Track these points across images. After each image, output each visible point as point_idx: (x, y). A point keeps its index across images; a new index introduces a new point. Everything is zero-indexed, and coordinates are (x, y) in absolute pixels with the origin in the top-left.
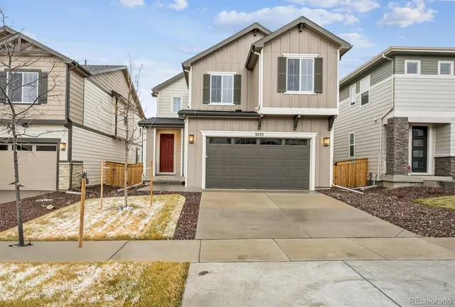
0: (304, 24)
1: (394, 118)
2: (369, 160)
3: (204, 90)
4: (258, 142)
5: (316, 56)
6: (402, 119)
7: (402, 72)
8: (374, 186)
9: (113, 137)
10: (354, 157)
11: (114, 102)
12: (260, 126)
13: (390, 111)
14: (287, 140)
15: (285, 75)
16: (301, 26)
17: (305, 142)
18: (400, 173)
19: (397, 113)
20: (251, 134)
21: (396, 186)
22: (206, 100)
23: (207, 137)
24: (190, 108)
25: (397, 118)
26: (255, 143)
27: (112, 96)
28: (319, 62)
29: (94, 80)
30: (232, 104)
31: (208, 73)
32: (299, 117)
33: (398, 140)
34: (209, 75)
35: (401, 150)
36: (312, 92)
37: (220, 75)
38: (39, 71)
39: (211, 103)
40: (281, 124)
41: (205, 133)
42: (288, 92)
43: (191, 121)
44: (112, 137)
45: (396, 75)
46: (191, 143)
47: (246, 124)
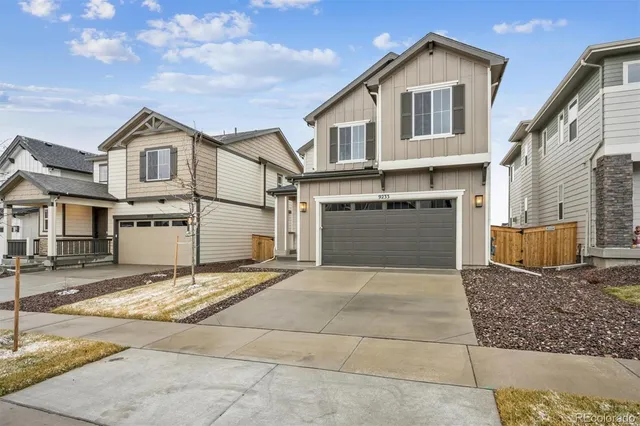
0: (433, 43)
1: (604, 156)
2: (579, 225)
3: (331, 146)
4: (384, 206)
5: (454, 82)
6: (619, 157)
7: (620, 82)
8: (582, 263)
9: (263, 208)
10: (563, 221)
11: (262, 170)
12: (383, 186)
13: (599, 147)
14: (423, 202)
15: (411, 116)
16: (431, 46)
17: (448, 203)
18: (616, 245)
19: (608, 150)
20: (374, 197)
21: (608, 265)
22: (333, 159)
23: (322, 204)
24: (316, 170)
25: (608, 157)
26: (380, 208)
27: (260, 163)
28: (459, 91)
29: (232, 149)
30: (364, 160)
31: (336, 125)
32: (431, 169)
33: (611, 191)
34: (336, 128)
35: (619, 207)
36: (450, 134)
37: (349, 126)
38: (170, 147)
39: (339, 162)
40: (413, 181)
41: (319, 199)
42: (415, 138)
43: (305, 186)
44: (260, 207)
45: (607, 90)
46: (304, 211)
47: (368, 185)
